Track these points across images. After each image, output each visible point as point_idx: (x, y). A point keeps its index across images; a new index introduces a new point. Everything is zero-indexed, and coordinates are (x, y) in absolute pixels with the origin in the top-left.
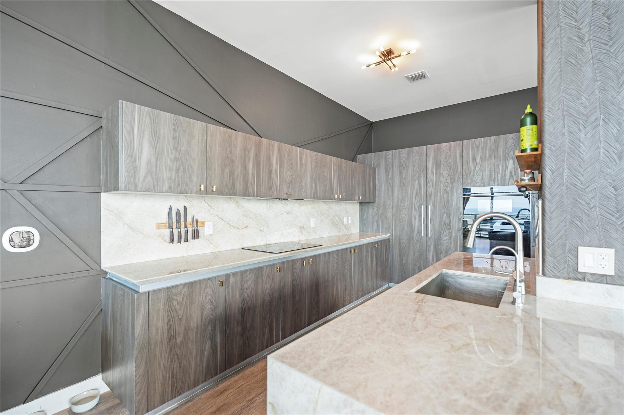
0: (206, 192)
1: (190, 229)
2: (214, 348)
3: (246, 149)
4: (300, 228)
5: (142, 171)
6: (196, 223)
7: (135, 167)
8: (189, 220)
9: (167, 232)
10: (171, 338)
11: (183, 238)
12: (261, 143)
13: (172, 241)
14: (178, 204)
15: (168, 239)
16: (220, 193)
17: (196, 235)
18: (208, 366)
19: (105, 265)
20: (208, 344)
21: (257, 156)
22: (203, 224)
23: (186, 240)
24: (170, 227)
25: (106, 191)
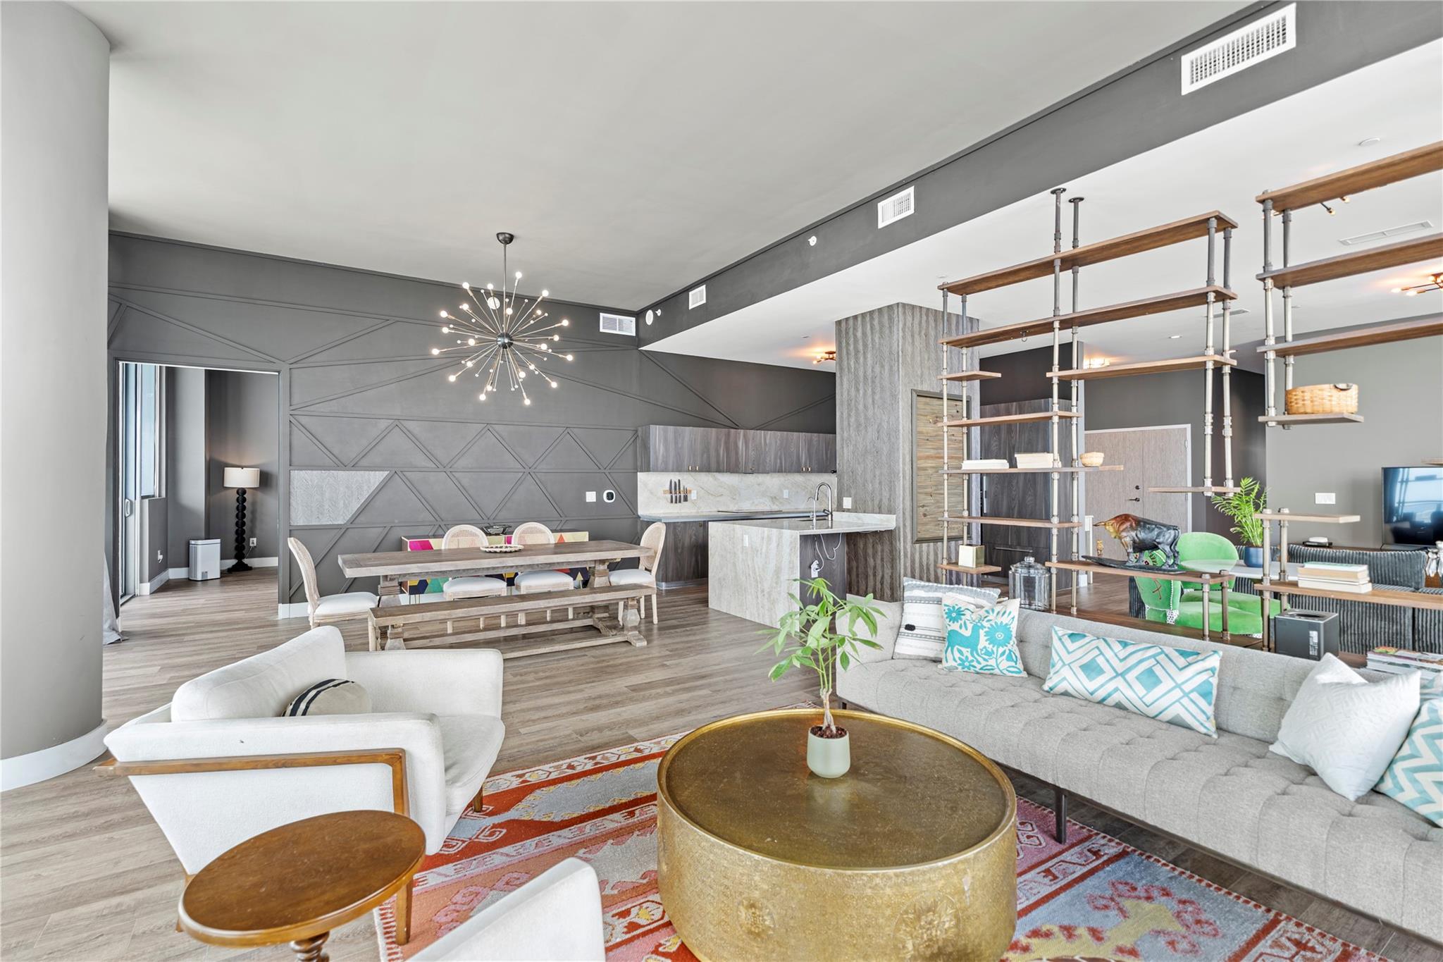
0: (692, 471)
1: (682, 495)
2: (697, 561)
3: (718, 440)
4: (772, 498)
5: (660, 461)
6: (686, 491)
7: (657, 459)
8: (682, 489)
9: (669, 496)
10: (676, 548)
11: (678, 501)
12: (729, 433)
13: (672, 502)
14: (675, 477)
15: (669, 500)
16: (701, 471)
17: (686, 499)
18: (694, 572)
19: (640, 512)
20: (694, 559)
21: (727, 443)
22: (690, 491)
23: (680, 502)
24: (671, 493)
25: (641, 471)
